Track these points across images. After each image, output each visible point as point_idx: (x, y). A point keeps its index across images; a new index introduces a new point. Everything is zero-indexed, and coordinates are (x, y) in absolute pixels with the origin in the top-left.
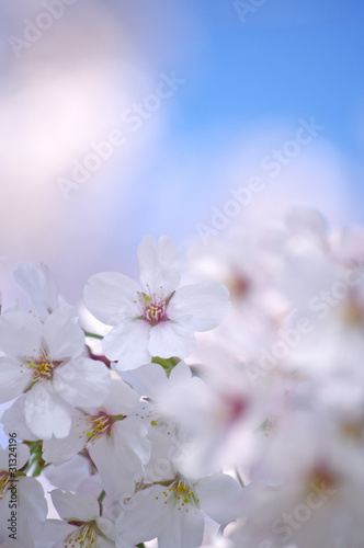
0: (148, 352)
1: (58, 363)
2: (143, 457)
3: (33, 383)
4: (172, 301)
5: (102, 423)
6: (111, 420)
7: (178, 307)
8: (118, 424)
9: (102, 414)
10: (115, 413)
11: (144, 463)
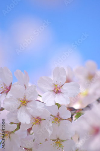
0: (55, 101)
1: (28, 101)
2: (50, 132)
3: (20, 106)
4: (62, 87)
5: (38, 121)
6: (41, 120)
7: (64, 89)
8: (42, 121)
9: (38, 118)
10: (42, 118)
11: (50, 134)
